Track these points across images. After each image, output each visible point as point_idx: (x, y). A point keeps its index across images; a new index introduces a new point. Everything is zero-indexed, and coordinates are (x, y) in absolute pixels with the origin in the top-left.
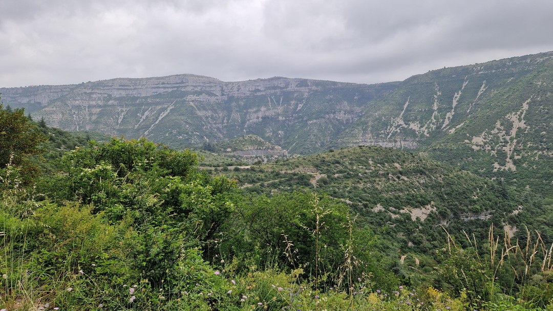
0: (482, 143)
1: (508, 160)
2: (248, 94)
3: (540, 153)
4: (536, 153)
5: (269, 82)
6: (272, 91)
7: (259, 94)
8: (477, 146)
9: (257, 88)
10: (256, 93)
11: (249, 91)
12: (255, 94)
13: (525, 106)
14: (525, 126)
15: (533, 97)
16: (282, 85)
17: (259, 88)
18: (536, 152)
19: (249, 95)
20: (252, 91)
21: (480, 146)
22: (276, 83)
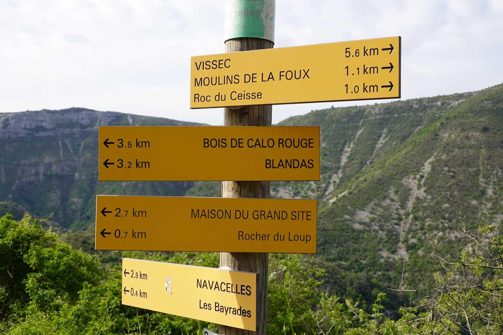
0: (367, 220)
1: (400, 244)
2: (23, 133)
3: (441, 234)
4: (436, 235)
5: (63, 115)
6: (67, 131)
7: (41, 134)
8: (361, 223)
9: (40, 124)
10: (37, 132)
11: (25, 129)
12: (36, 135)
13: (427, 168)
14: (425, 195)
15: (437, 155)
16: (84, 121)
17: (44, 124)
18: (435, 232)
19: (24, 135)
20: (30, 129)
21: (365, 224)
22: (74, 117)
